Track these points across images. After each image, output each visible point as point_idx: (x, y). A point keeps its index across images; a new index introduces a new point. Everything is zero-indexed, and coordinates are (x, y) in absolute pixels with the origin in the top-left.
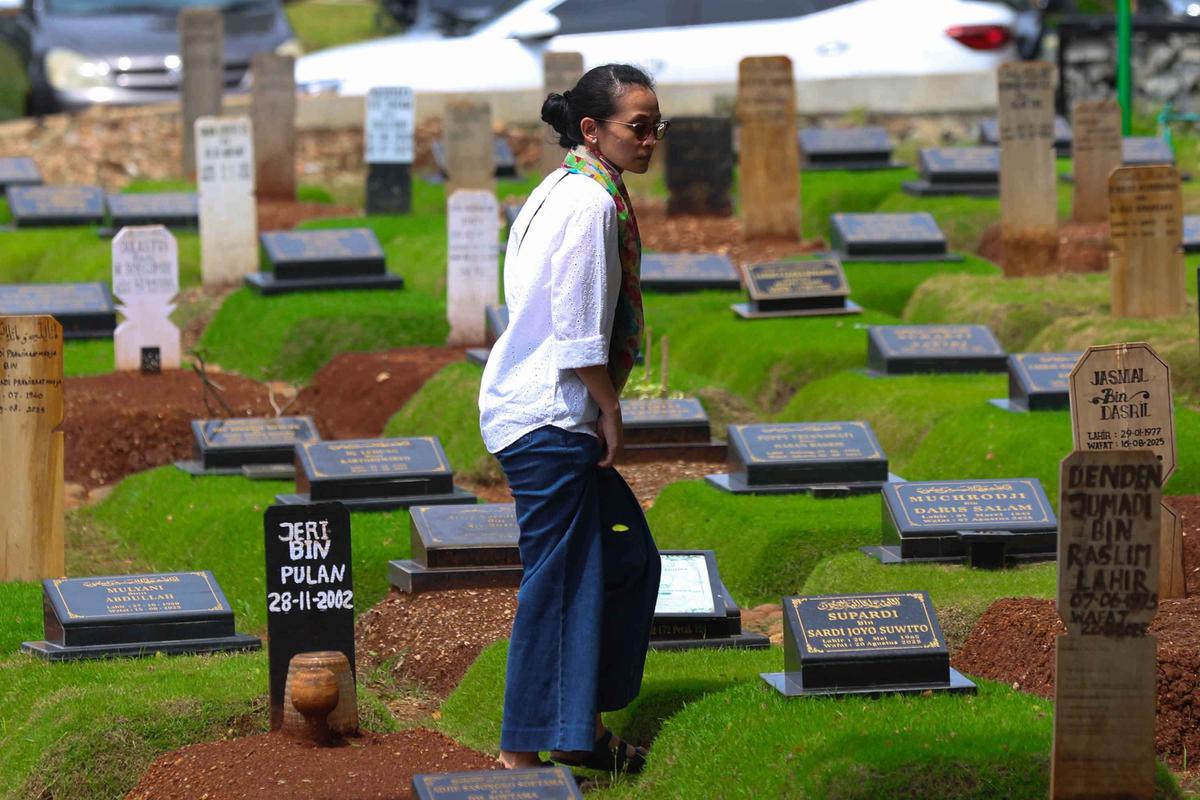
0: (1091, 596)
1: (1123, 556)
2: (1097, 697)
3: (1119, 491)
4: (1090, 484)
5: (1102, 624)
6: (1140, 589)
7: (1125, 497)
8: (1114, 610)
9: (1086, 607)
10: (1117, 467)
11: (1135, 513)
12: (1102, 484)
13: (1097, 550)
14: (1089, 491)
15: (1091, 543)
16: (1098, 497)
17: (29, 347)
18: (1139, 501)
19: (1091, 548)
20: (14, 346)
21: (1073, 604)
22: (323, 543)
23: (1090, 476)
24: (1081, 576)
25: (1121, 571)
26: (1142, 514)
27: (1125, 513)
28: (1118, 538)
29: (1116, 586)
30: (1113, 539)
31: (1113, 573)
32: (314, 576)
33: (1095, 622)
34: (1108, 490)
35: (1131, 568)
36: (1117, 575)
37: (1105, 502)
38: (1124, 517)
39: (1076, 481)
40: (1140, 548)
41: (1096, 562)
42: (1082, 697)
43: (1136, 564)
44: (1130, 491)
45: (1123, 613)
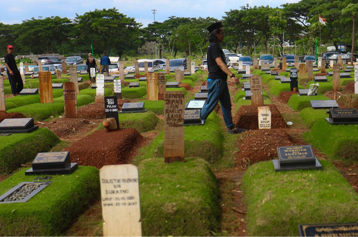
0: (171, 119)
1: (177, 112)
2: (172, 138)
3: (176, 99)
4: (170, 98)
5: (173, 124)
6: (181, 118)
7: (177, 100)
8: (176, 122)
9: (170, 121)
10: (175, 95)
11: (179, 103)
12: (172, 98)
13: (171, 110)
14: (169, 99)
15: (170, 109)
16: (171, 100)
17: (154, 76)
18: (180, 101)
19: (170, 110)
20: (152, 76)
21: (167, 121)
22: (113, 102)
23: (170, 96)
24: (168, 115)
25: (177, 114)
26: (180, 103)
27: (177, 103)
28: (176, 108)
29: (176, 117)
30: (175, 108)
31: (175, 115)
32: (112, 107)
33: (172, 124)
34: (173, 99)
35: (179, 114)
36: (176, 115)
37: (173, 101)
38: (177, 104)
39: (167, 97)
40: (180, 110)
41: (172, 113)
42: (170, 138)
43: (180, 113)
44: (178, 99)
45: (177, 122)
